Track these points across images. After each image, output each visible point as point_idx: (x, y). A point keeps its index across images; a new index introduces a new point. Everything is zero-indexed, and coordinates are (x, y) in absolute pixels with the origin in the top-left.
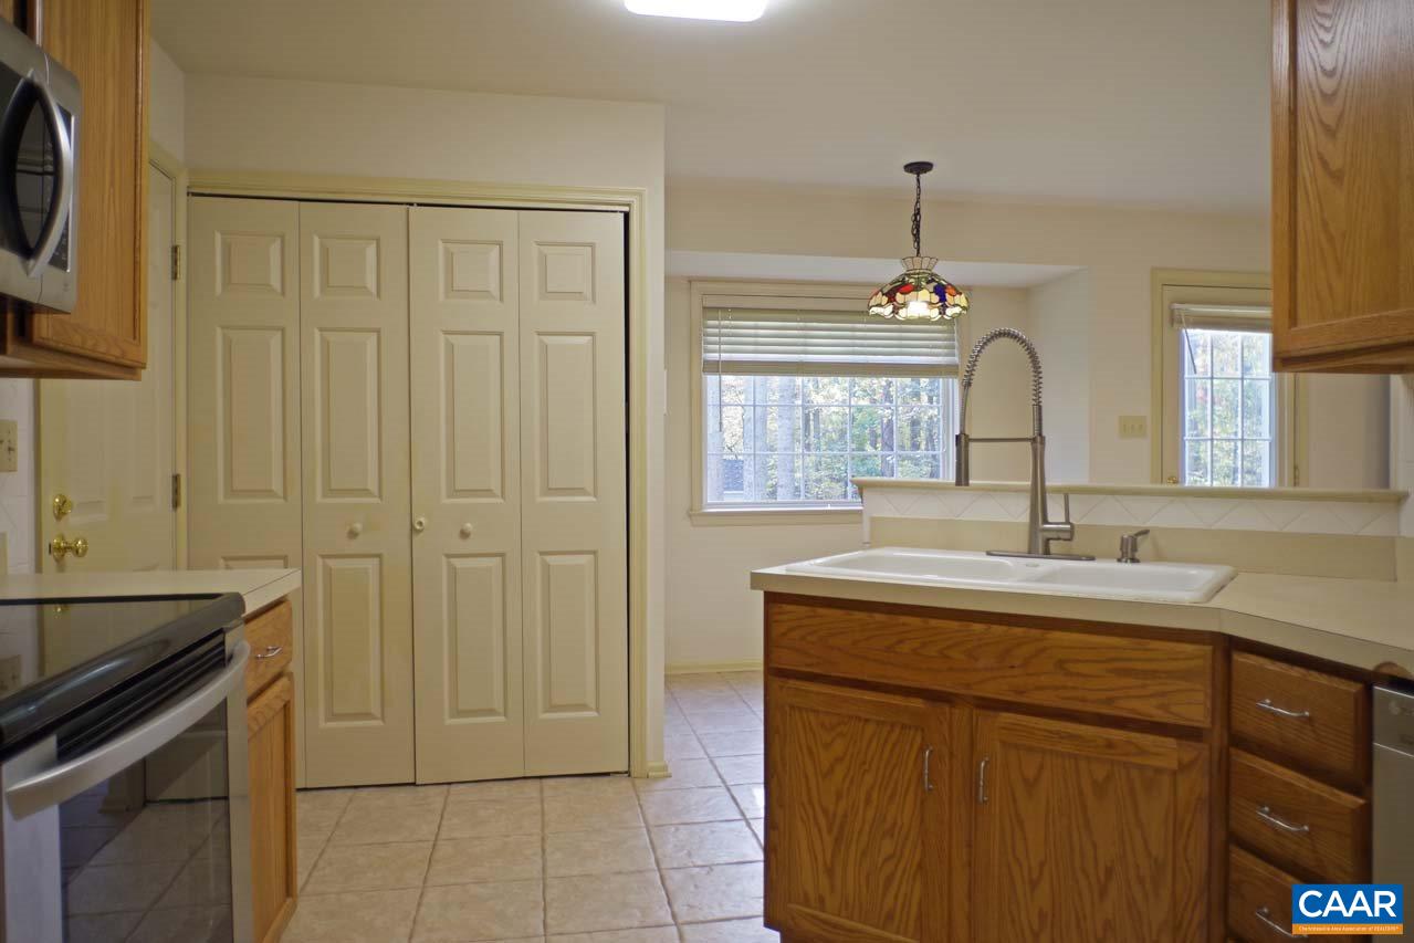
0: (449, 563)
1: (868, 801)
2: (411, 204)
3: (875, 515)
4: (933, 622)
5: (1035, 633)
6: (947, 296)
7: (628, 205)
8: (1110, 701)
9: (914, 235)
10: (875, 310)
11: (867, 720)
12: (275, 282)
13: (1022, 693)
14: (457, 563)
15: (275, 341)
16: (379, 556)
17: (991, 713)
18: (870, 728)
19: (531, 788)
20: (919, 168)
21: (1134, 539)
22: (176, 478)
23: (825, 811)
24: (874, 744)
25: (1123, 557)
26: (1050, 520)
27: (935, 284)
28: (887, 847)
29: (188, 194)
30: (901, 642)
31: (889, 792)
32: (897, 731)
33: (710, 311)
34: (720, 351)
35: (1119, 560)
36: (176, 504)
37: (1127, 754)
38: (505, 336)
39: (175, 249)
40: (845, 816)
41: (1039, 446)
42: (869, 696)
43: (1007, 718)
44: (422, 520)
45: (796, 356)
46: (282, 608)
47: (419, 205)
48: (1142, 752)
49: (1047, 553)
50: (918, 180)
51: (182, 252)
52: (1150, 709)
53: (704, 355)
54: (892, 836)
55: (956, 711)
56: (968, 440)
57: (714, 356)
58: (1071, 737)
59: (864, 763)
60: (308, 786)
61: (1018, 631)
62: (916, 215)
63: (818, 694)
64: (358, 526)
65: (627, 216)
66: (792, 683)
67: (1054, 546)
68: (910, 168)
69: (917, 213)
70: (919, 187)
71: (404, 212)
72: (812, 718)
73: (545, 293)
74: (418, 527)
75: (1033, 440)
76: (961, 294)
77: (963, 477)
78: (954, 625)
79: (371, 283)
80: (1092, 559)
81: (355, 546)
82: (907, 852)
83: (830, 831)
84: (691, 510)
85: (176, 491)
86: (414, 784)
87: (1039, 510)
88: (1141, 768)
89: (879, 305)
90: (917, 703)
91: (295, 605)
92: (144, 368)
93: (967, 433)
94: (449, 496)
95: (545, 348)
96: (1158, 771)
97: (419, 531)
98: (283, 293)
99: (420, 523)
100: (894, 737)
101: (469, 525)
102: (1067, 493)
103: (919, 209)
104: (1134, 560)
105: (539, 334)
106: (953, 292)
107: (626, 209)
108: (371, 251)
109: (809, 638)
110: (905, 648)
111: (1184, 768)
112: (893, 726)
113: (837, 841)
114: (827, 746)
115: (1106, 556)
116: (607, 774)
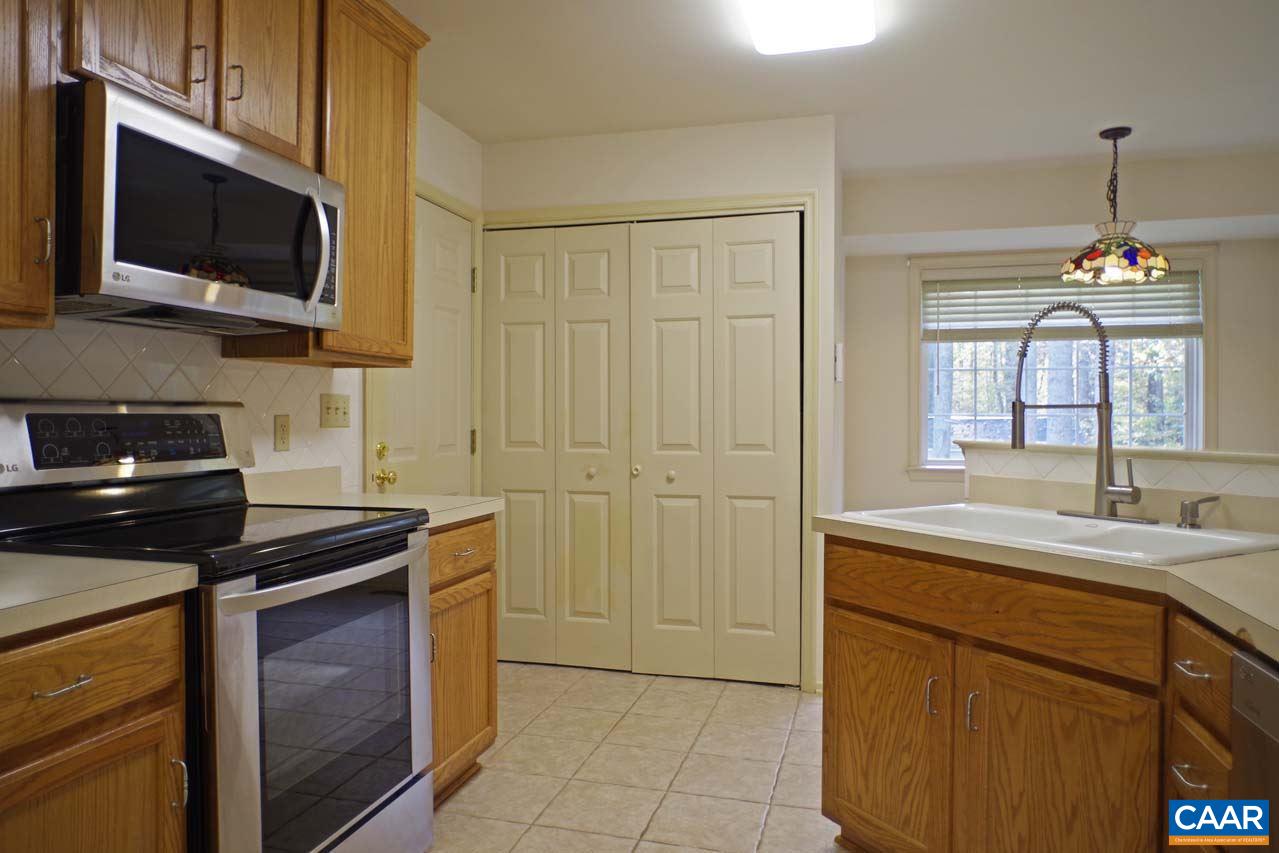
0: (658, 501)
1: (892, 719)
2: (632, 222)
3: (975, 474)
4: (939, 567)
5: (1016, 582)
6: (1139, 259)
7: (803, 205)
8: (1074, 651)
9: (1110, 200)
10: (1065, 277)
11: (892, 649)
12: (539, 289)
13: (1003, 636)
14: (666, 502)
15: (539, 332)
16: (607, 493)
17: (983, 652)
18: (894, 656)
19: (715, 687)
20: (1115, 134)
21: (1195, 506)
22: (473, 433)
23: (862, 723)
24: (897, 669)
25: (1183, 522)
26: (1117, 483)
27: (1127, 248)
28: (906, 760)
29: (484, 230)
30: (914, 583)
31: (907, 713)
32: (914, 659)
33: (928, 285)
34: (938, 321)
35: (1179, 526)
36: (473, 450)
37: (1088, 702)
38: (702, 321)
39: (473, 271)
40: (876, 729)
41: (1104, 412)
42: (891, 627)
43: (994, 657)
44: (638, 467)
45: (1018, 322)
46: (486, 524)
47: (638, 222)
48: (1100, 701)
49: (1113, 514)
50: (1115, 146)
51: (479, 274)
52: (1106, 662)
53: (923, 326)
54: (910, 750)
55: (959, 649)
56: (1024, 406)
57: (933, 326)
58: (1042, 680)
59: (890, 685)
60: (559, 663)
61: (1002, 580)
62: (1111, 181)
63: (857, 622)
64: (593, 470)
65: (802, 214)
66: (841, 612)
67: (1121, 509)
68: (1105, 134)
69: (1114, 178)
70: (1116, 153)
71: (627, 228)
72: (854, 641)
73: (735, 284)
74: (635, 472)
75: (1099, 406)
76: (1156, 255)
77: (1018, 439)
78: (955, 571)
79: (604, 287)
80: (1155, 522)
81: (590, 485)
82: (919, 768)
83: (865, 741)
84: (909, 466)
85: (473, 442)
86: (630, 672)
87: (1106, 474)
88: (1101, 717)
89: (1068, 273)
90: (927, 638)
91: (501, 522)
92: (412, 359)
93: (1023, 400)
94: (659, 449)
95: (733, 329)
96: (1116, 721)
97: (636, 476)
98: (544, 297)
99: (637, 470)
100: (912, 664)
101: (673, 472)
102: (1131, 457)
103: (1116, 175)
104: (1194, 526)
105: (729, 318)
106: (1148, 254)
107: (801, 208)
108: (604, 262)
109: (852, 575)
110: (917, 588)
111: (1135, 720)
112: (911, 656)
113: (871, 749)
114: (865, 667)
115: (1168, 521)
116: (783, 686)
